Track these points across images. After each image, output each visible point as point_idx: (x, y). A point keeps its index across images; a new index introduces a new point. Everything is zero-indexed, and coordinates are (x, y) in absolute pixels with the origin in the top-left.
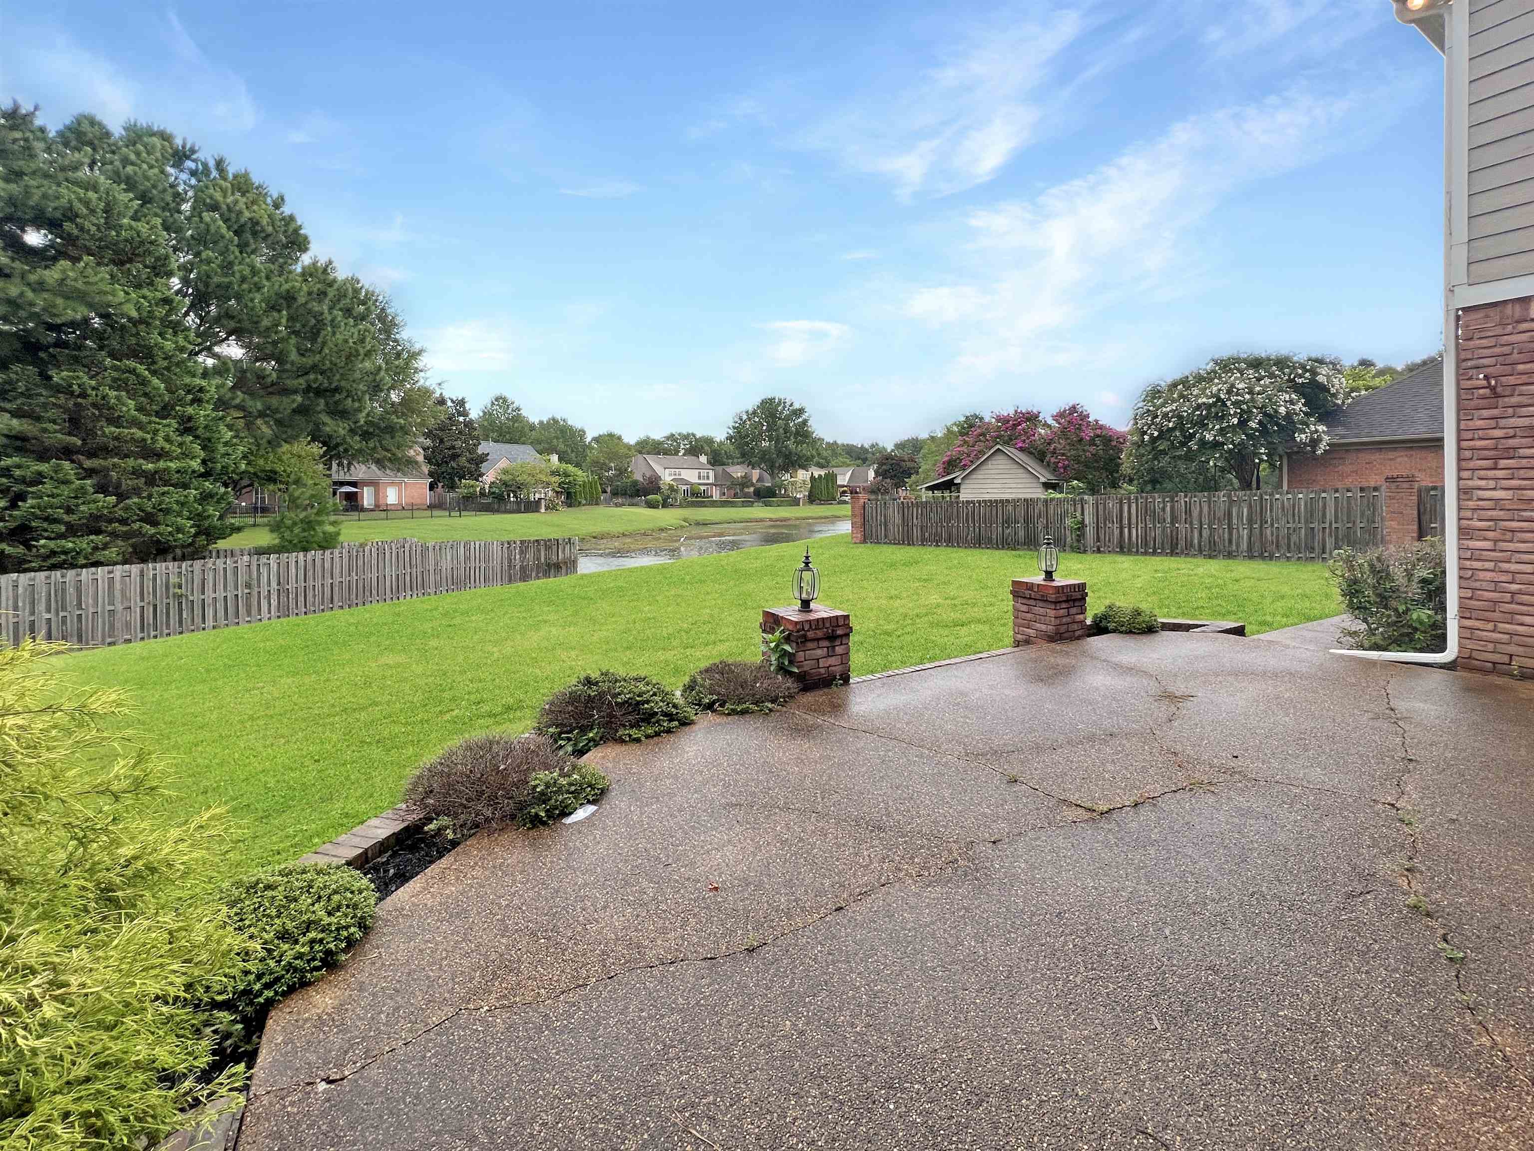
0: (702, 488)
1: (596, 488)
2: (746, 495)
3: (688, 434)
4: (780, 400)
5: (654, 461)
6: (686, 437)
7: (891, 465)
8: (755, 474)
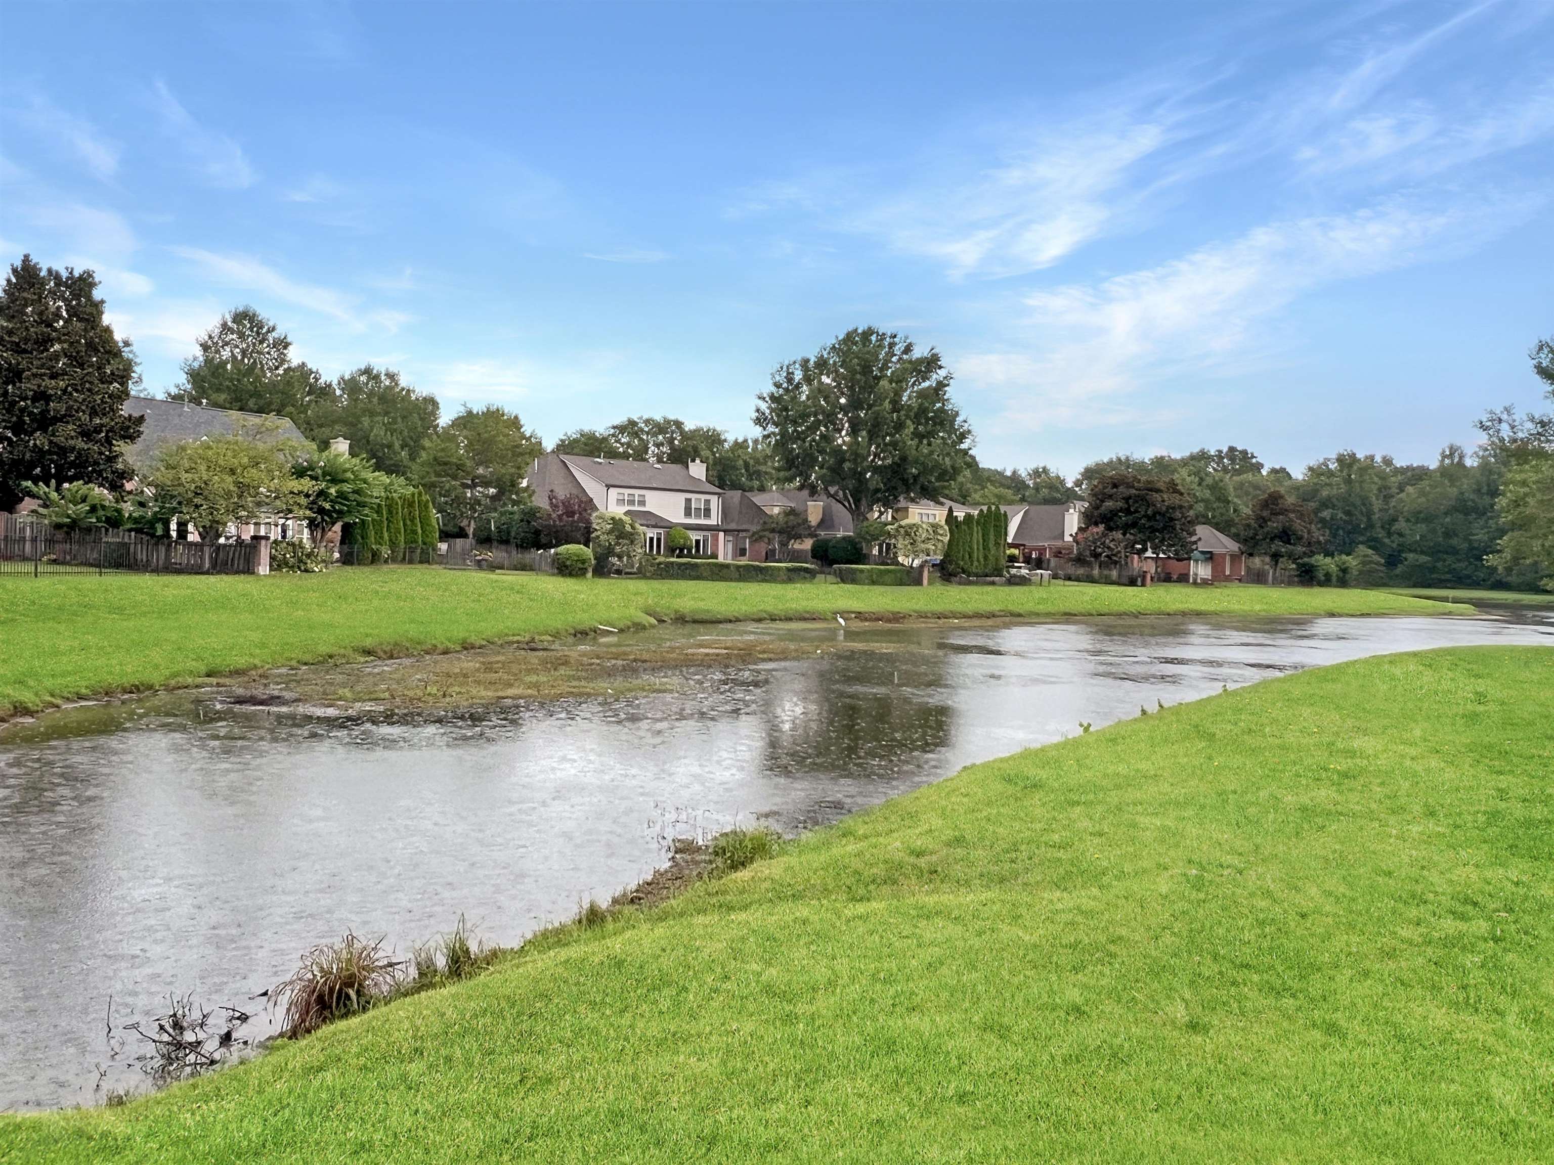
0: (694, 536)
1: (425, 521)
2: (796, 556)
3: (667, 422)
4: (882, 337)
5: (583, 468)
6: (660, 428)
7: (1127, 499)
8: (814, 510)
